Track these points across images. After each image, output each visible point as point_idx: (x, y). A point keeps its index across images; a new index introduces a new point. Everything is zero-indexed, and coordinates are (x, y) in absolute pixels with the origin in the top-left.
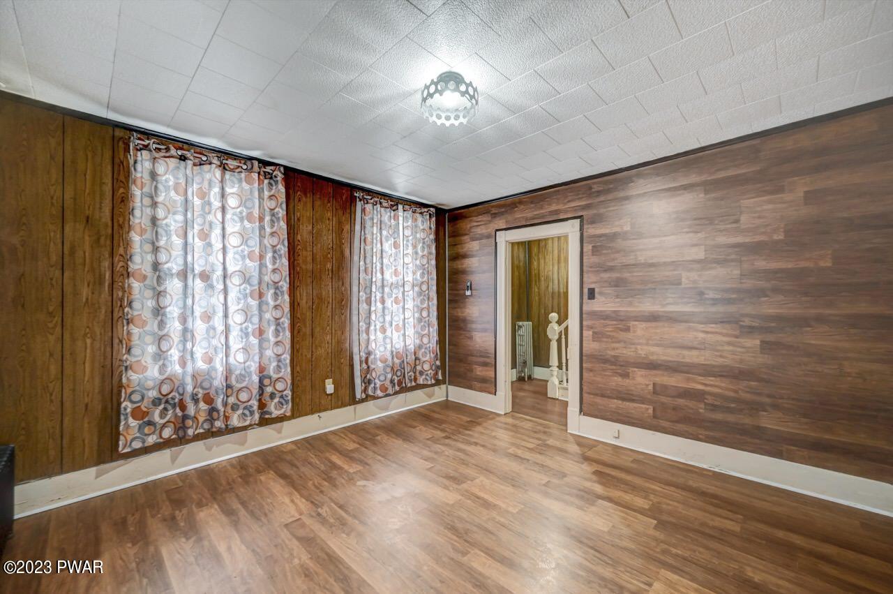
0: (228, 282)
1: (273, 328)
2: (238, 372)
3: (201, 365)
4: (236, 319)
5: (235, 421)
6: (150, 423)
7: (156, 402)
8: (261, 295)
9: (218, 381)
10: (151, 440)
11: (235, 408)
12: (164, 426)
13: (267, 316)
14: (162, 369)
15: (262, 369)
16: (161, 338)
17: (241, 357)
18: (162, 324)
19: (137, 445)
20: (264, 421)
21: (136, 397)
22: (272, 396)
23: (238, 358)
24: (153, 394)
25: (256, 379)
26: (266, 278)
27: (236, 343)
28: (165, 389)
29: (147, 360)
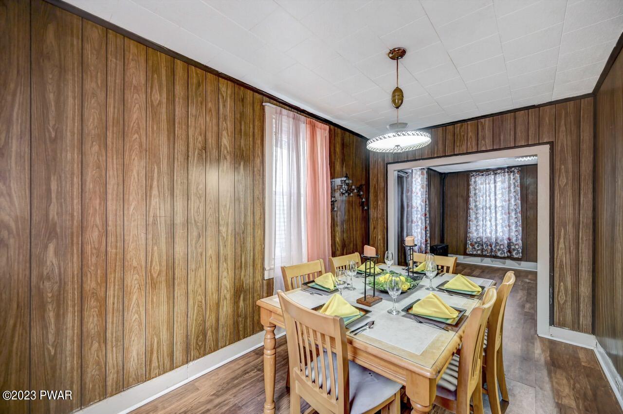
0: (497, 209)
1: (514, 225)
2: (500, 239)
3: (489, 235)
4: (499, 221)
5: (499, 254)
6: (475, 248)
7: (476, 243)
8: (509, 213)
9: (494, 240)
10: (475, 253)
11: (499, 250)
12: (478, 250)
13: (512, 221)
14: (478, 234)
15: (509, 239)
16: (477, 226)
17: (501, 234)
18: (477, 222)
19: (471, 253)
20: (511, 258)
21: (471, 240)
22: (514, 250)
23: (500, 234)
24: (475, 240)
25: (506, 242)
26: (512, 208)
27: (499, 229)
28: (479, 240)
29: (473, 231)
